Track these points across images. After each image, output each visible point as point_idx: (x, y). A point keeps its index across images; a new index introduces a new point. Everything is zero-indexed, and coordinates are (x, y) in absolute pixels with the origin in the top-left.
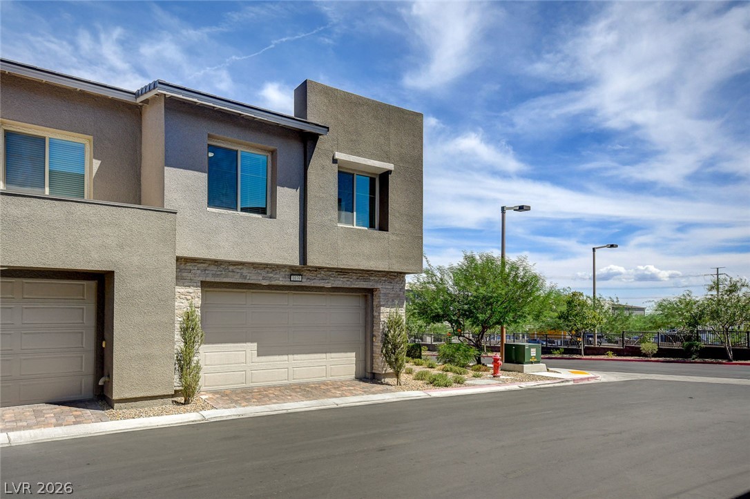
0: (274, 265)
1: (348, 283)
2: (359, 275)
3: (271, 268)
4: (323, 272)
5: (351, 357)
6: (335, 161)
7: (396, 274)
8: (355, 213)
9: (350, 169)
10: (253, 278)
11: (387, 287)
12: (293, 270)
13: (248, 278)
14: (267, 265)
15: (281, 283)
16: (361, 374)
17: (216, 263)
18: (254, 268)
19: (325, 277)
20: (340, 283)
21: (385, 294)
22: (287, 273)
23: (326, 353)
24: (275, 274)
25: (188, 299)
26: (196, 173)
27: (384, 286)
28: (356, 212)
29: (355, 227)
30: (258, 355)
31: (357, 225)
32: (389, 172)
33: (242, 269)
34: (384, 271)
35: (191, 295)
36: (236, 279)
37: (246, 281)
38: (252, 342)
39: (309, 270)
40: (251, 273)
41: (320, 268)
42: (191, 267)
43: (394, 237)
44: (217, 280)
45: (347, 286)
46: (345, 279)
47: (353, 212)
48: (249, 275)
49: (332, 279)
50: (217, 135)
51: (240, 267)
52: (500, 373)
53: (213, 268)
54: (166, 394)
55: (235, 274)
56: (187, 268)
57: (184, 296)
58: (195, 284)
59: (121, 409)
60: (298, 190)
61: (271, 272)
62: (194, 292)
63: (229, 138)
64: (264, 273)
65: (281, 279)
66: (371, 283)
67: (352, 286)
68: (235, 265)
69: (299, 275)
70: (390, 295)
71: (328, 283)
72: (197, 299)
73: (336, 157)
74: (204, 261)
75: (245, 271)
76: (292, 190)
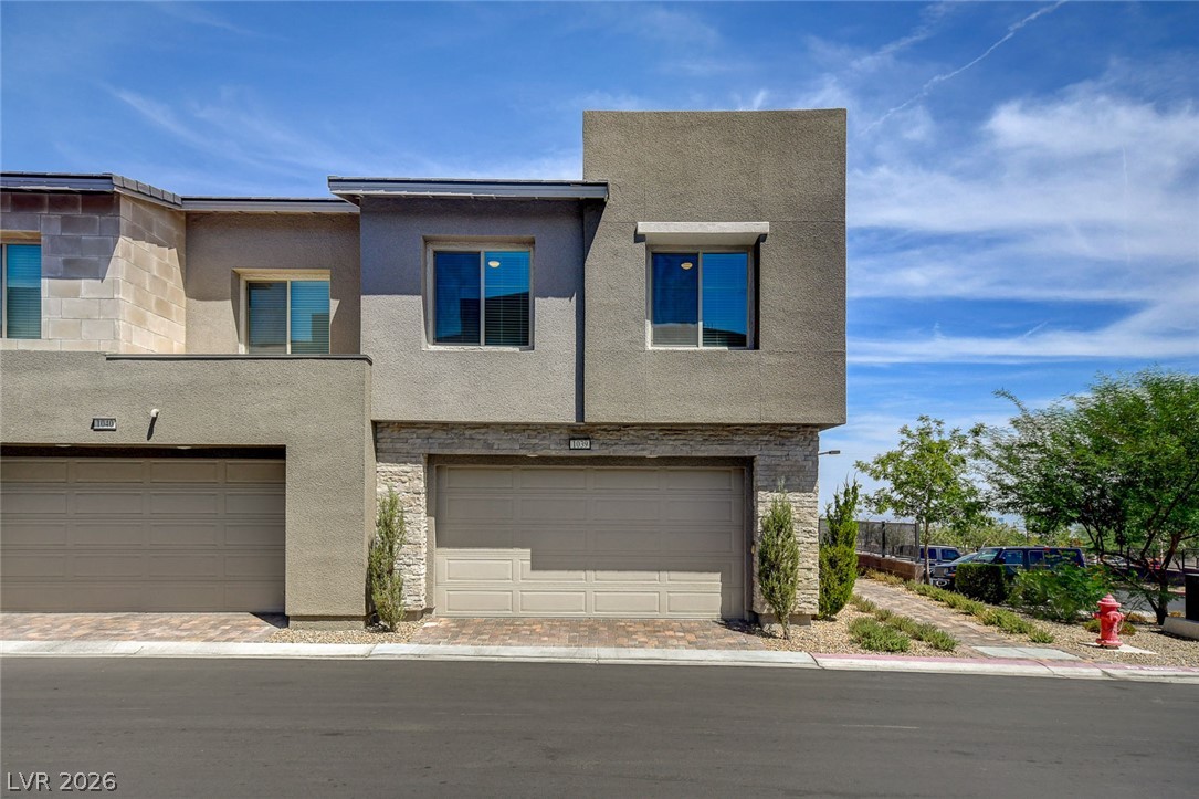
0: (541, 424)
1: (688, 448)
2: (707, 433)
3: (535, 430)
4: (632, 432)
5: (714, 580)
6: (639, 238)
7: (794, 428)
8: (700, 323)
9: (688, 246)
10: (504, 446)
11: (773, 453)
12: (574, 431)
13: (496, 447)
14: (528, 425)
15: (553, 453)
16: (734, 612)
17: (445, 427)
18: (505, 431)
19: (638, 441)
20: (668, 448)
21: (768, 467)
22: (563, 436)
23: (659, 571)
24: (542, 440)
25: (405, 482)
26: (405, 297)
27: (765, 452)
28: (703, 320)
29: (701, 348)
30: (533, 569)
31: (704, 345)
32: (762, 238)
33: (486, 433)
34: (766, 425)
35: (409, 475)
36: (477, 450)
37: (493, 453)
38: (523, 547)
39: (605, 430)
40: (500, 439)
41: (626, 426)
42: (407, 435)
43: (773, 359)
44: (447, 452)
45: (684, 454)
46: (678, 442)
47: (695, 322)
48: (497, 442)
49: (651, 442)
50: (436, 235)
51: (483, 431)
52: (1116, 639)
53: (439, 434)
54: (353, 614)
55: (475, 442)
56: (402, 436)
57: (396, 477)
58: (414, 460)
59: (296, 629)
60: (574, 298)
61: (536, 437)
62: (413, 471)
63: (455, 236)
64: (522, 438)
65: (552, 447)
66: (735, 448)
67: (694, 454)
68: (474, 428)
69: (585, 439)
70: (780, 469)
71: (644, 450)
72: (416, 481)
73: (640, 230)
74: (426, 425)
75: (491, 438)
76: (563, 300)
